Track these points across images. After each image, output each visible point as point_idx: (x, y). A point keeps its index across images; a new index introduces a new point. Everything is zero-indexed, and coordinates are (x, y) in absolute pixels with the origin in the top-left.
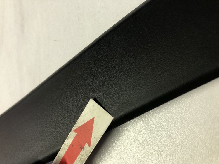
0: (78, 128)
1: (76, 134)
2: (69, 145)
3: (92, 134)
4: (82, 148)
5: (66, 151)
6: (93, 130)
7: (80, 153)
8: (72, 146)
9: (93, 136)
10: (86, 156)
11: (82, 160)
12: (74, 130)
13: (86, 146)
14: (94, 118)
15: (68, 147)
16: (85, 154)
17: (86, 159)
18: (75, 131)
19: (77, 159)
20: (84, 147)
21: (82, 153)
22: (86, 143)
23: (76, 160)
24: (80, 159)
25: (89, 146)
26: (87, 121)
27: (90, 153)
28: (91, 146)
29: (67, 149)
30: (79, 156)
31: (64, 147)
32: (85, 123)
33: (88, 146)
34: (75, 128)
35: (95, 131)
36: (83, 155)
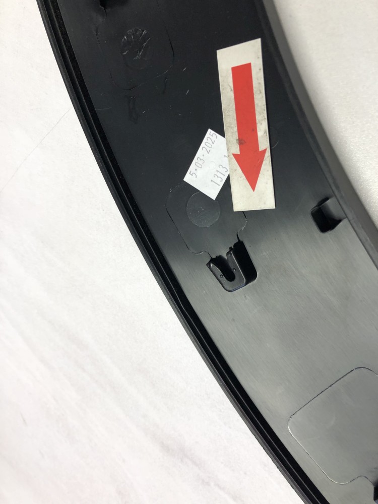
0: (264, 158)
1: (260, 149)
2: (258, 125)
3: (242, 171)
4: (241, 142)
5: (257, 113)
6: (244, 177)
7: (237, 134)
8: (253, 130)
12: (267, 151)
14: (254, 189)
15: (257, 121)
16: (232, 139)
18: (265, 151)
19: (236, 122)
20: (238, 147)
21: (236, 136)
22: (239, 153)
23: (235, 118)
24: (232, 126)
25: (234, 155)
26: (259, 178)
28: (232, 156)
29: (257, 117)
30: (236, 129)
31: (262, 116)
32: (260, 175)
33: (236, 153)
34: (268, 154)
36: (233, 135)
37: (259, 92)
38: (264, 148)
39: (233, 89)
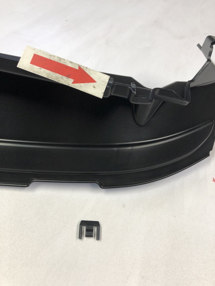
0: (83, 69)
2: (65, 64)
3: (83, 83)
4: (68, 76)
5: (59, 62)
6: (87, 83)
7: (63, 76)
8: (66, 67)
9: (82, 84)
10: (63, 82)
11: (59, 79)
12: (80, 66)
13: (72, 80)
14: (96, 82)
15: (63, 64)
16: (65, 80)
17: (61, 82)
19: (57, 74)
20: (70, 79)
21: (65, 78)
22: (73, 80)
23: (55, 73)
24: (58, 76)
25: (73, 83)
26: (91, 76)
27: (67, 85)
29: (61, 63)
30: (60, 76)
32: (90, 75)
33: (72, 81)
35: (87, 85)
36: (63, 79)
37: (50, 56)
38: (78, 67)
39: (41, 68)
